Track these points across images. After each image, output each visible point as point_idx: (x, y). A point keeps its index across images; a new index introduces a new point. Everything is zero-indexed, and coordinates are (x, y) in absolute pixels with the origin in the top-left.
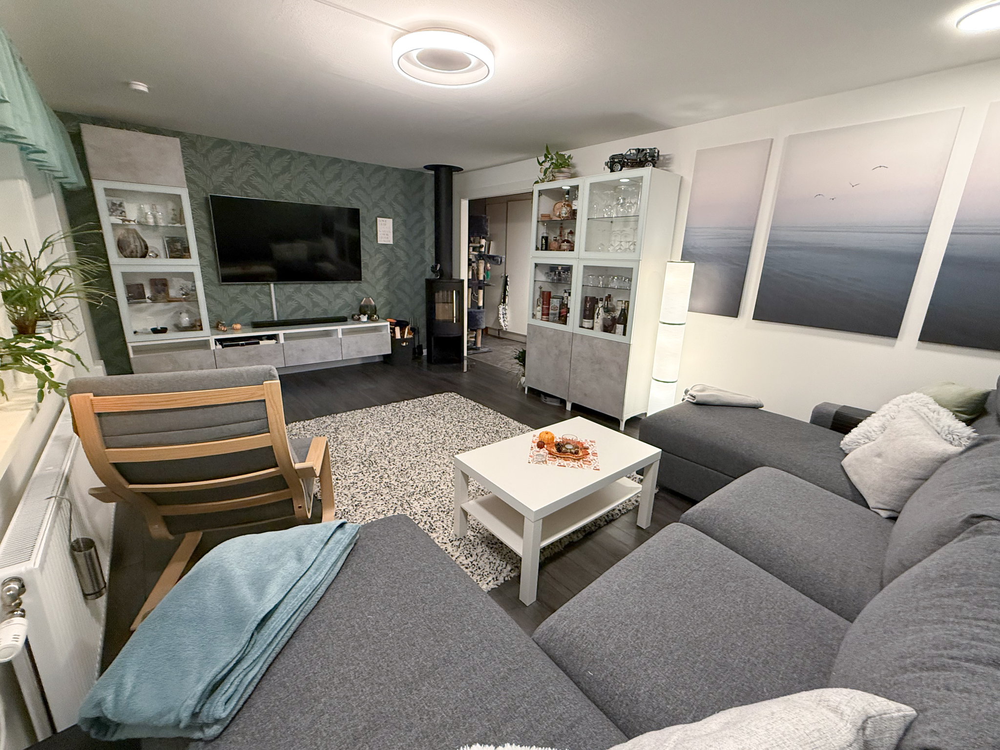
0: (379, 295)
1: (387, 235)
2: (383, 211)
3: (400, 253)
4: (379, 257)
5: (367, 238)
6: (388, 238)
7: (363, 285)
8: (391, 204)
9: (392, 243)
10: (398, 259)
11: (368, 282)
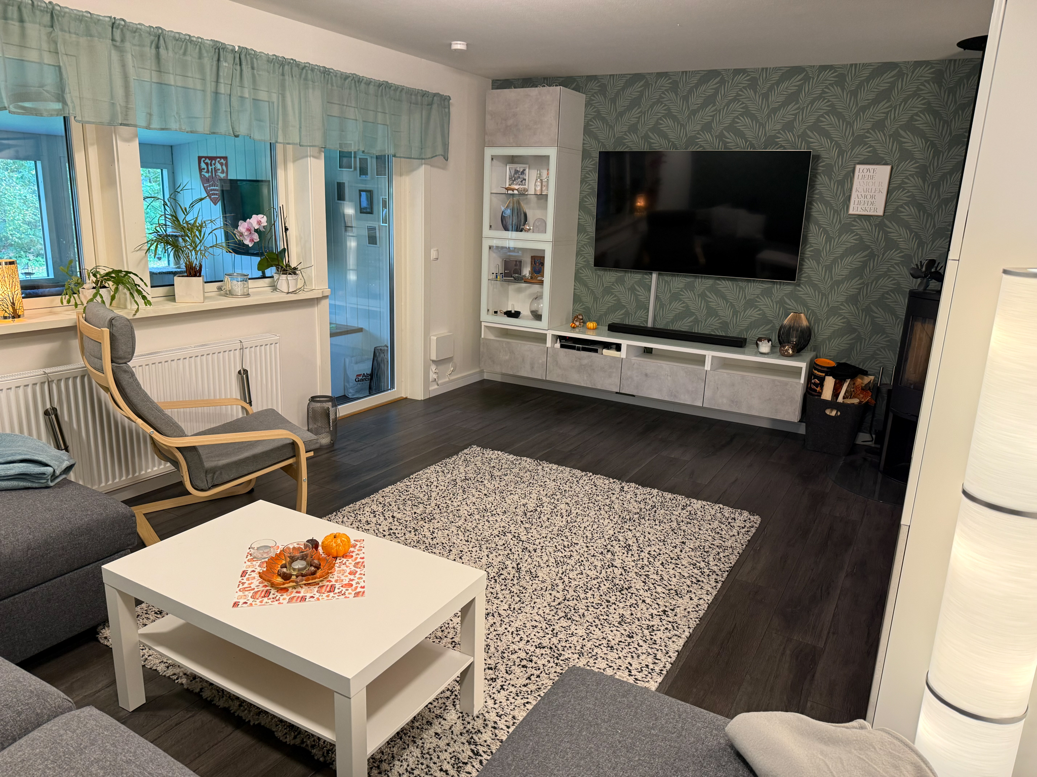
0: (834, 311)
1: (872, 197)
2: (874, 151)
3: (899, 234)
4: (849, 240)
5: (827, 204)
6: (872, 203)
7: (804, 291)
8: (895, 136)
9: (880, 212)
10: (891, 244)
11: (815, 286)
